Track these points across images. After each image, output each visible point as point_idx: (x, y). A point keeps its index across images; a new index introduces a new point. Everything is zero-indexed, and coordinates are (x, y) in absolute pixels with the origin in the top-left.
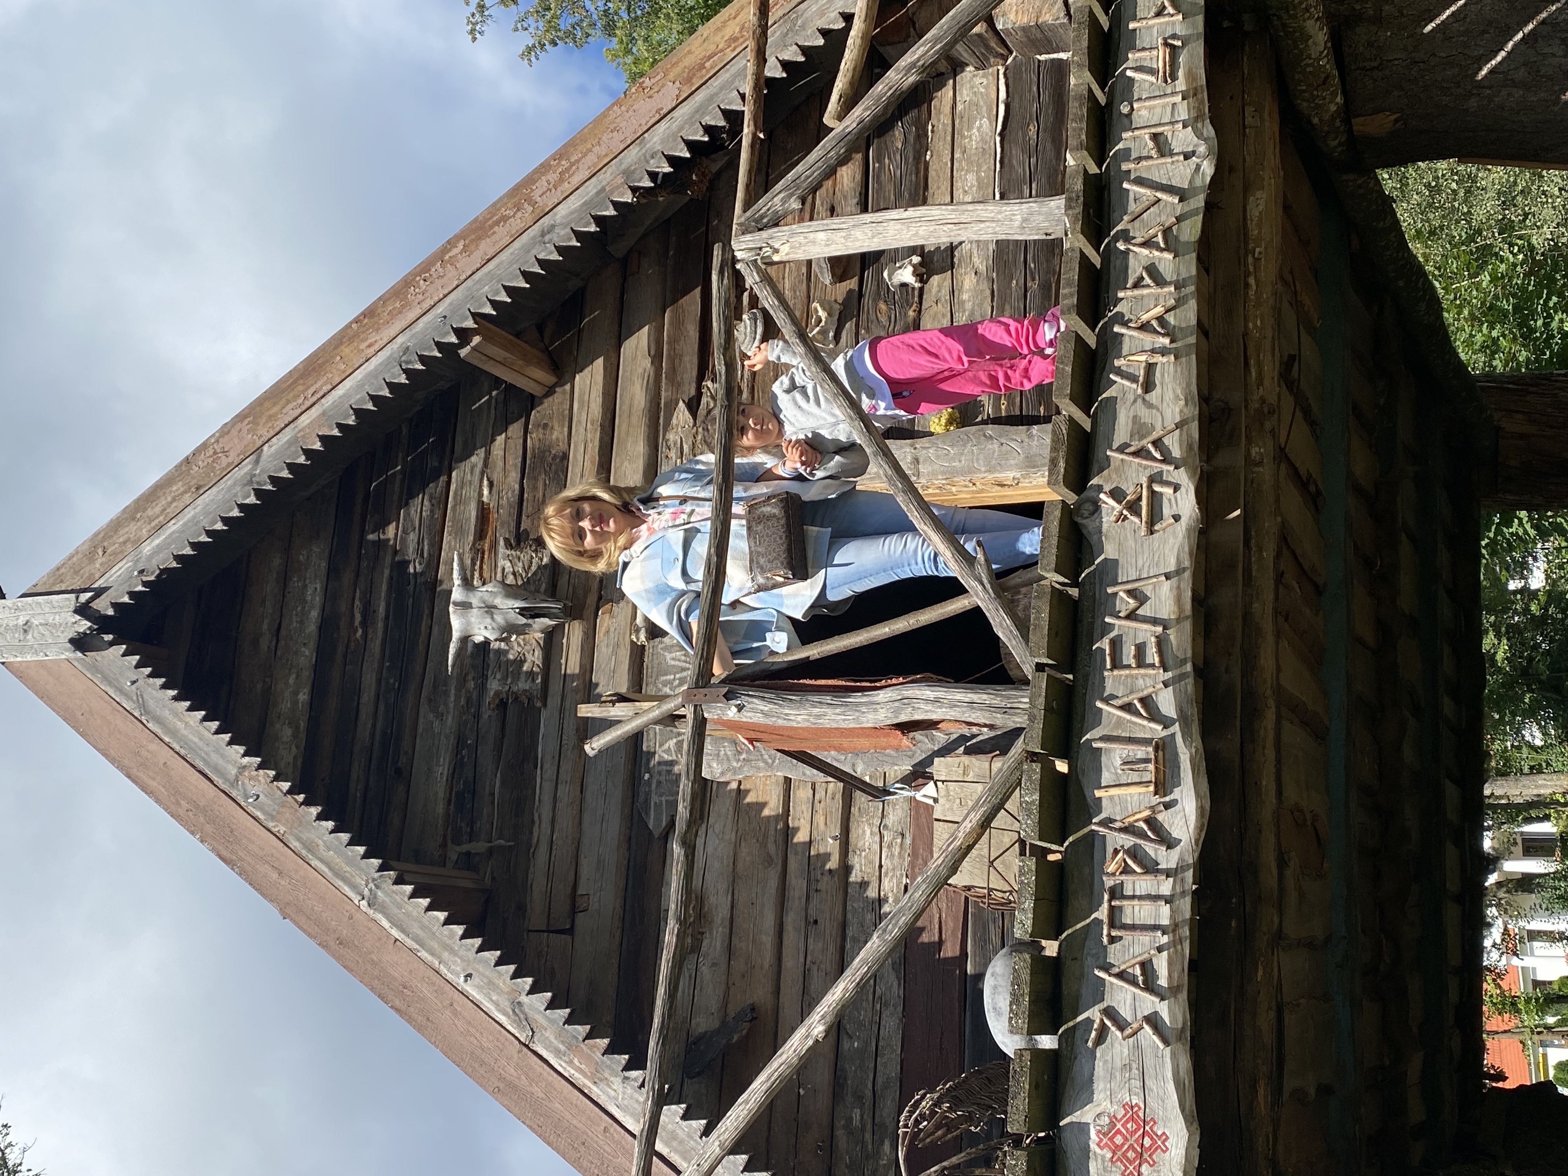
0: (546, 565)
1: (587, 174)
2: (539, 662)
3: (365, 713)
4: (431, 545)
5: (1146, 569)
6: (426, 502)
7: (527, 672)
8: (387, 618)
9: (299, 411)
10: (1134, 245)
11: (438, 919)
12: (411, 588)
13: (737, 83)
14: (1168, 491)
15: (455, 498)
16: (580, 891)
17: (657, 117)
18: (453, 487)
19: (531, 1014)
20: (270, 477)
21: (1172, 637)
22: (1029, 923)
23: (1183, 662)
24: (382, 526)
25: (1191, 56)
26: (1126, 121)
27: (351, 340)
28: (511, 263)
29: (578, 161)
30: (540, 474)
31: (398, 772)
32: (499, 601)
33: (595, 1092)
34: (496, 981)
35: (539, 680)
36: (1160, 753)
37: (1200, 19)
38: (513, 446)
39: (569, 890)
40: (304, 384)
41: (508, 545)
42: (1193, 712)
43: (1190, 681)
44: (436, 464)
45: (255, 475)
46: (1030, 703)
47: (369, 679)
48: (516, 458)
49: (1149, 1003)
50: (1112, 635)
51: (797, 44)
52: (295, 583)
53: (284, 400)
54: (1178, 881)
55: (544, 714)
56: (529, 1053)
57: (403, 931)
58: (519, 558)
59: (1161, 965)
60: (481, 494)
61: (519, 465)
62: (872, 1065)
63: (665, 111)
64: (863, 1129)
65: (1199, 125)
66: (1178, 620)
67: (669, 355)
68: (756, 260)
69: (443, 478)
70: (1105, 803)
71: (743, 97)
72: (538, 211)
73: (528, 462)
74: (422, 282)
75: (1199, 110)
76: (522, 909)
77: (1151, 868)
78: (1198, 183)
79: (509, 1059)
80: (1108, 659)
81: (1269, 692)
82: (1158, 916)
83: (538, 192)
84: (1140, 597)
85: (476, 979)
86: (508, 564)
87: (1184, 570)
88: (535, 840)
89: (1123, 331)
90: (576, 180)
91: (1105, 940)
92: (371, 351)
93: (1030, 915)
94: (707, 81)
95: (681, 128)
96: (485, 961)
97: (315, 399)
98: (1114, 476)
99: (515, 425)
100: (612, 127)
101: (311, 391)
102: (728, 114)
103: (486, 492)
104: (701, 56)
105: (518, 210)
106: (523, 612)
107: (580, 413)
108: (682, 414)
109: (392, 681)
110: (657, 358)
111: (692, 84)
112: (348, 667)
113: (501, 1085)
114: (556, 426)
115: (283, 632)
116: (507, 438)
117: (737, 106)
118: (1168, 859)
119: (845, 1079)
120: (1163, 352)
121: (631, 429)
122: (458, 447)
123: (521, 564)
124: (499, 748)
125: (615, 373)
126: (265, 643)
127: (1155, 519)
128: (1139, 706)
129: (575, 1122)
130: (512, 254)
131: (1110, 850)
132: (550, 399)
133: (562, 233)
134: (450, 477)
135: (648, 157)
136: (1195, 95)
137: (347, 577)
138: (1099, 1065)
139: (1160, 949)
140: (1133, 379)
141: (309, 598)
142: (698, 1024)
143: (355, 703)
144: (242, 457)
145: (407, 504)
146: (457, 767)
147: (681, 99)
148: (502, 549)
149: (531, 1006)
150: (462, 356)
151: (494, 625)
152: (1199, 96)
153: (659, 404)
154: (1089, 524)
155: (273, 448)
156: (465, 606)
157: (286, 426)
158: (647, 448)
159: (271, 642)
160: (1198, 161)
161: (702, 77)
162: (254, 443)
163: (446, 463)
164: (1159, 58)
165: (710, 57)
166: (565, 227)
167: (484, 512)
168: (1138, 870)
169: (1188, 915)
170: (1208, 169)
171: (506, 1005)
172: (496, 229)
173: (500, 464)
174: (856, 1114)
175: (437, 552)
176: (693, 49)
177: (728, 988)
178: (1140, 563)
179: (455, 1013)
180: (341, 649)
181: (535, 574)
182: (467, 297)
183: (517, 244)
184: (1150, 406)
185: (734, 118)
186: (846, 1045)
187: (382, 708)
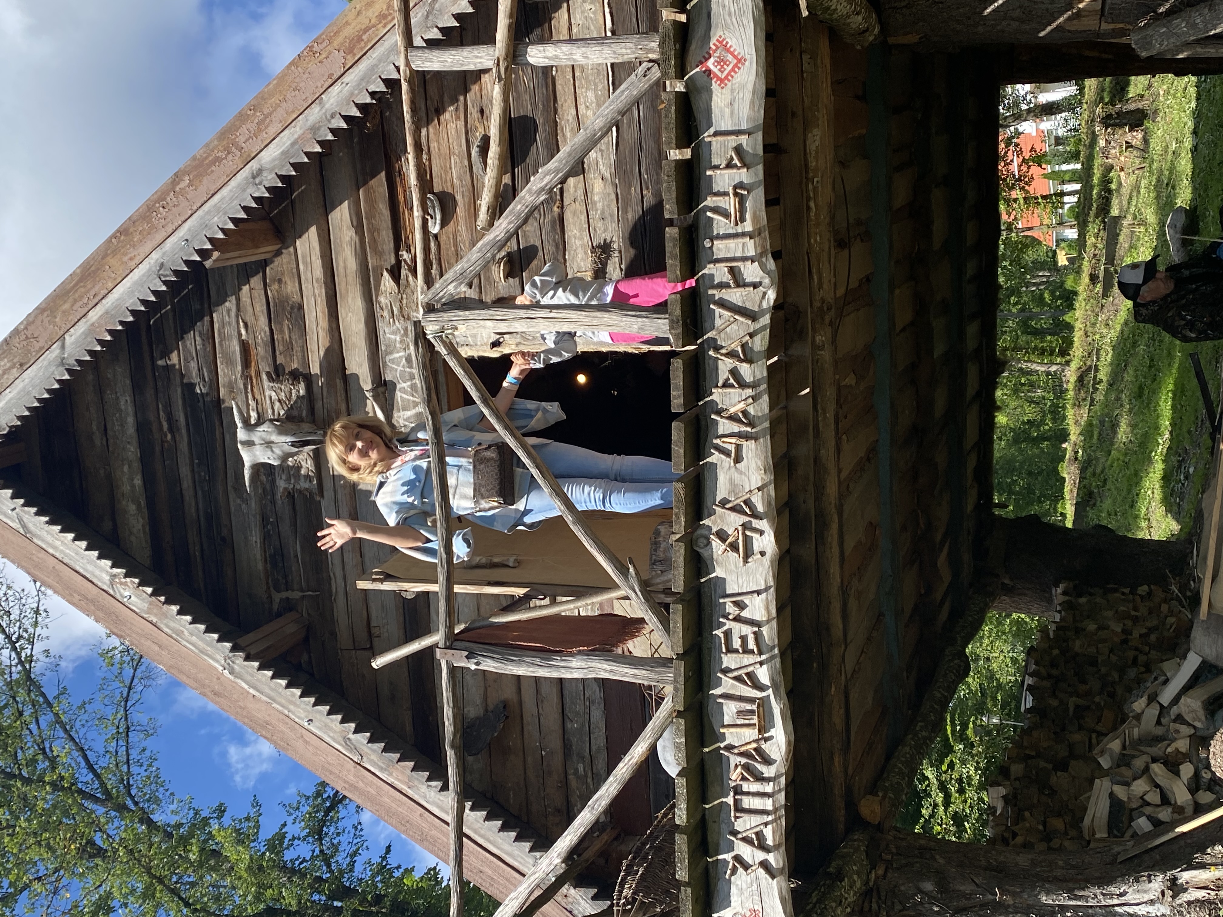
0: (303, 396)
1: (280, 127)
2: (312, 468)
3: (188, 495)
4: (210, 372)
5: (745, 585)
6: (197, 338)
7: (304, 476)
8: (187, 424)
9: (87, 309)
10: (722, 355)
11: (281, 685)
12: (201, 404)
13: (392, 58)
14: (755, 536)
15: (219, 335)
16: (373, 624)
17: (330, 81)
18: (216, 326)
19: (358, 745)
20: (77, 360)
21: (764, 633)
22: (685, 817)
23: (773, 648)
24: (166, 354)
25: (755, 201)
26: (709, 252)
27: (114, 253)
28: (232, 199)
29: (270, 114)
30: (283, 320)
31: (223, 539)
32: (274, 438)
33: (410, 793)
34: (330, 724)
35: (315, 482)
36: (761, 709)
37: (760, 168)
38: (256, 295)
39: (365, 623)
40: (84, 287)
41: (270, 379)
42: (780, 679)
43: (778, 660)
44: (198, 307)
45: (64, 358)
46: (674, 677)
47: (185, 471)
48: (262, 306)
49: (761, 856)
50: (725, 628)
51: (437, 27)
52: (109, 396)
53: (71, 300)
54: (776, 783)
55: (323, 504)
56: (362, 769)
57: (258, 691)
58: (281, 389)
59: (768, 832)
60: (240, 335)
61: (265, 311)
62: (588, 739)
63: (335, 77)
64: (586, 776)
65: (764, 260)
66: (768, 621)
67: (368, 228)
68: (441, 336)
69: (207, 319)
70: (727, 736)
71: (398, 69)
72: (245, 156)
73: (272, 309)
74: (161, 209)
75: (763, 247)
76: (333, 634)
77: (760, 778)
78: (765, 305)
79: (349, 771)
80: (723, 646)
81: (834, 510)
82: (765, 804)
83: (242, 139)
84: (741, 606)
85: (316, 723)
86: (273, 394)
87: (770, 587)
88: (334, 591)
89: (718, 418)
90: (273, 130)
91: (733, 819)
92: (132, 264)
93: (685, 812)
94: (365, 54)
95: (352, 94)
96: (320, 712)
97: (96, 301)
98: (719, 521)
99: (255, 278)
100: (294, 85)
101: (92, 293)
102: (388, 82)
103: (243, 332)
104: (357, 28)
105: (229, 153)
106: (293, 444)
107: (305, 272)
108: (387, 282)
109: (203, 474)
110: (359, 228)
111: (354, 55)
112: (167, 462)
113: (347, 786)
114: (289, 282)
115: (110, 433)
116: (251, 289)
117: (395, 76)
118: (768, 771)
119: (571, 746)
120: (746, 437)
121: (349, 287)
122: (213, 293)
123: (283, 394)
124: (294, 525)
125: (327, 237)
126: (98, 440)
127: (749, 553)
128: (746, 678)
129: (400, 810)
130: (231, 191)
131: (732, 766)
132: (279, 258)
133: (269, 177)
134: (212, 318)
135: (329, 117)
136: (759, 234)
137: (149, 393)
138: (734, 890)
139: (766, 824)
140: (728, 454)
141: (123, 407)
142: (469, 711)
143: (179, 489)
144: (50, 343)
145: (182, 338)
146: (266, 537)
147: (347, 67)
148: (266, 383)
149: (357, 741)
150: (207, 266)
151: (275, 456)
152: (763, 235)
153: (368, 266)
154: (704, 553)
155: (73, 337)
156: (249, 444)
157: (79, 320)
158: (364, 304)
159: (102, 439)
160: (764, 290)
161: (362, 49)
162: (57, 333)
163: (206, 306)
164: (730, 204)
165: (366, 31)
166: (271, 172)
167: (245, 348)
168: (752, 779)
169: (783, 802)
170: (772, 295)
171: (341, 739)
172: (213, 168)
173: (250, 309)
174: (581, 767)
175: (215, 377)
176: (350, 21)
177: (486, 688)
178: (740, 582)
179: (306, 742)
180: (158, 449)
181: (295, 402)
182: (201, 225)
183: (233, 183)
184: (741, 473)
185: (393, 84)
186: (569, 725)
187: (200, 493)
